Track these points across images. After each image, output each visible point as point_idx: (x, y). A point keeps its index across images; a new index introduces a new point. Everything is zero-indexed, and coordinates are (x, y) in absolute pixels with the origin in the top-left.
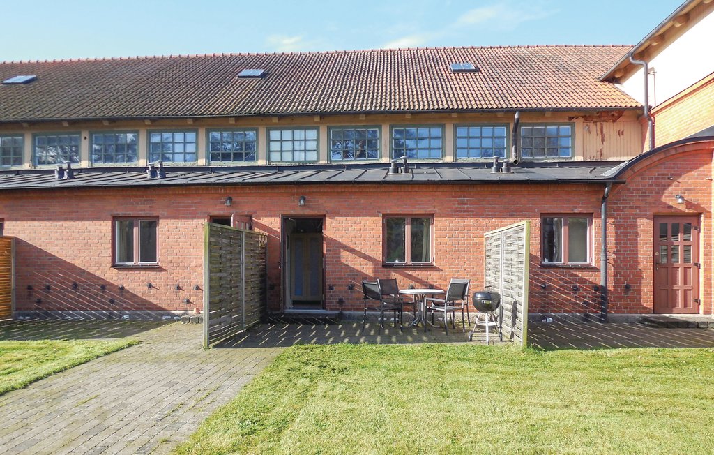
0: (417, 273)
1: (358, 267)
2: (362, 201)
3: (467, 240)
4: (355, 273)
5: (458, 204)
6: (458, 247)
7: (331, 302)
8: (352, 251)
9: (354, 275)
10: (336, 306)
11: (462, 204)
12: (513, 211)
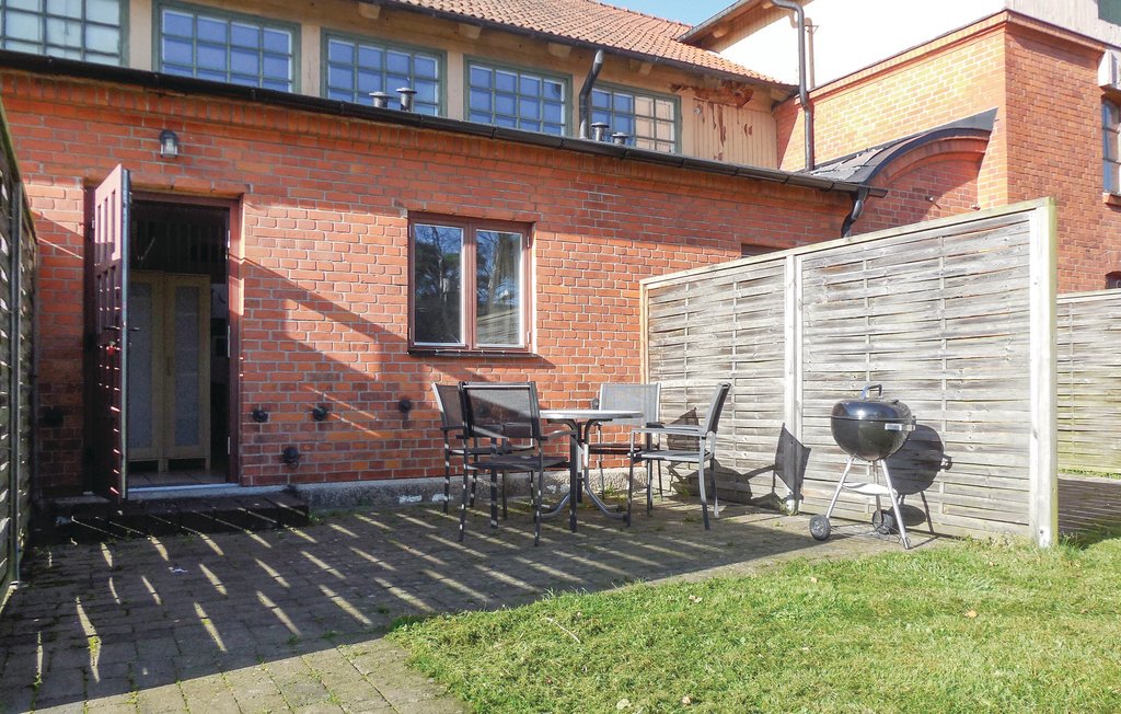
0: (496, 371)
1: (340, 355)
2: (354, 169)
3: (604, 293)
4: (329, 371)
5: (587, 204)
6: (588, 310)
7: (260, 460)
8: (324, 307)
9: (328, 377)
10: (276, 468)
11: (595, 205)
12: (695, 234)
